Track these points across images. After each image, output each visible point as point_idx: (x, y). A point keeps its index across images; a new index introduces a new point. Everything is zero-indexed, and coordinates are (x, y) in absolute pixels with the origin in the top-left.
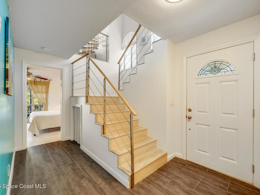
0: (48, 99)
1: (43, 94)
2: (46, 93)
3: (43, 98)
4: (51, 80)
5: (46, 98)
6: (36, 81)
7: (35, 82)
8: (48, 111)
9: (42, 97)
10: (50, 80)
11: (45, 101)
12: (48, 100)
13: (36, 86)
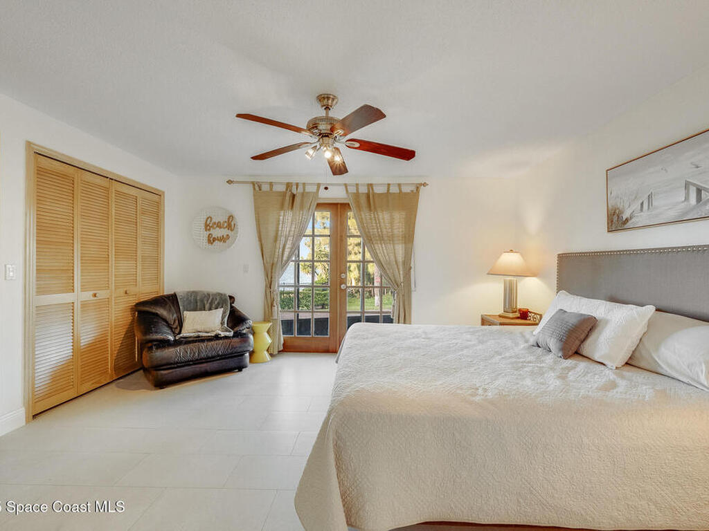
0: (412, 265)
1: (397, 247)
2: (405, 243)
3: (396, 261)
4: (425, 185)
5: (404, 263)
6: (374, 194)
7: (371, 196)
8: (414, 326)
9: (392, 258)
10: (421, 184)
11: (401, 272)
12: (412, 270)
13: (372, 215)
